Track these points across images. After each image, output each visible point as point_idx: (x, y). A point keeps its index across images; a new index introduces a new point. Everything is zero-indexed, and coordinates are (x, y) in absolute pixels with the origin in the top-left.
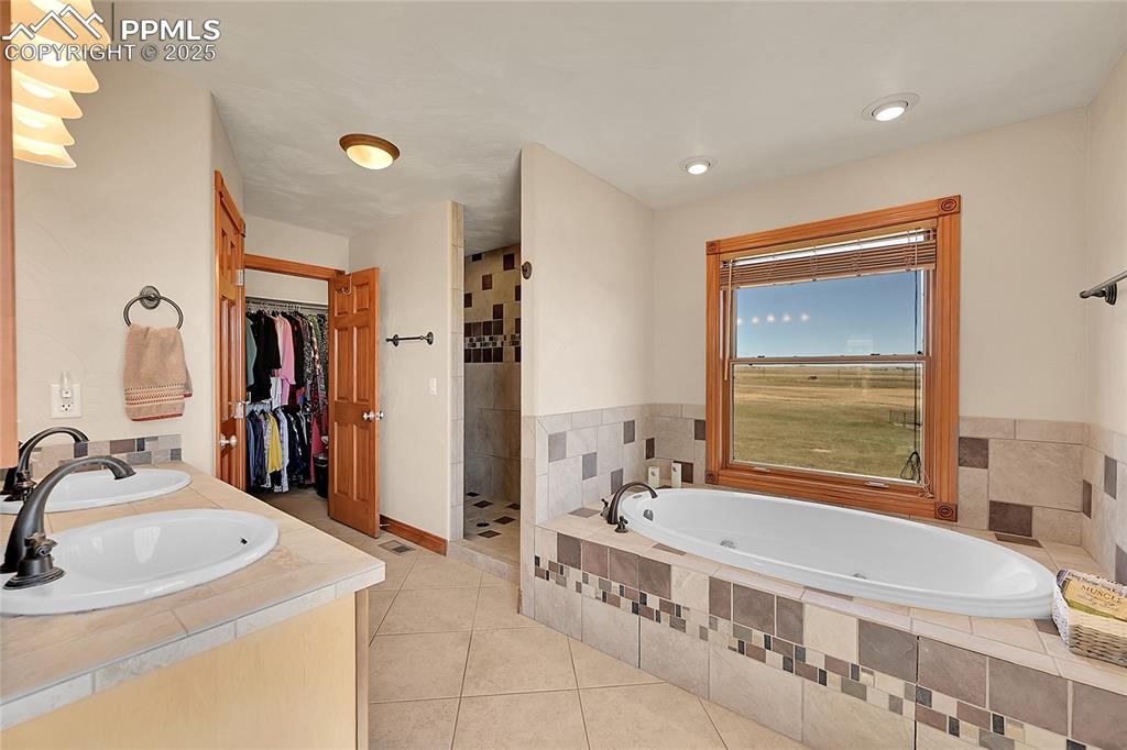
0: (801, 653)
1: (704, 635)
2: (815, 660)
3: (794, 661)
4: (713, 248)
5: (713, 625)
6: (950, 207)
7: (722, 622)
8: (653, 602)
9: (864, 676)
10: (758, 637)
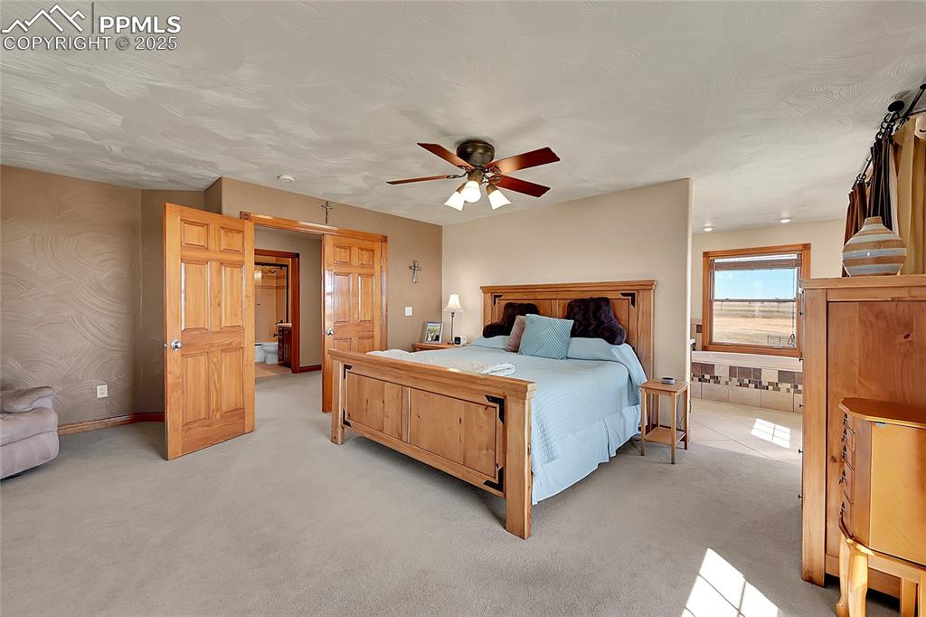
0: (761, 382)
1: (727, 383)
2: (765, 383)
3: (758, 385)
4: (706, 254)
5: (730, 380)
6: (807, 247)
7: (733, 379)
8: (707, 377)
9: (779, 385)
10: (746, 381)
